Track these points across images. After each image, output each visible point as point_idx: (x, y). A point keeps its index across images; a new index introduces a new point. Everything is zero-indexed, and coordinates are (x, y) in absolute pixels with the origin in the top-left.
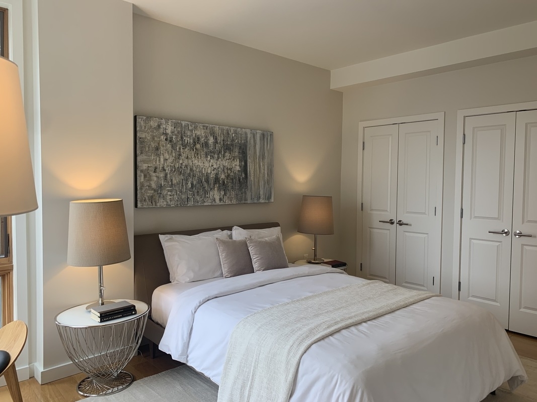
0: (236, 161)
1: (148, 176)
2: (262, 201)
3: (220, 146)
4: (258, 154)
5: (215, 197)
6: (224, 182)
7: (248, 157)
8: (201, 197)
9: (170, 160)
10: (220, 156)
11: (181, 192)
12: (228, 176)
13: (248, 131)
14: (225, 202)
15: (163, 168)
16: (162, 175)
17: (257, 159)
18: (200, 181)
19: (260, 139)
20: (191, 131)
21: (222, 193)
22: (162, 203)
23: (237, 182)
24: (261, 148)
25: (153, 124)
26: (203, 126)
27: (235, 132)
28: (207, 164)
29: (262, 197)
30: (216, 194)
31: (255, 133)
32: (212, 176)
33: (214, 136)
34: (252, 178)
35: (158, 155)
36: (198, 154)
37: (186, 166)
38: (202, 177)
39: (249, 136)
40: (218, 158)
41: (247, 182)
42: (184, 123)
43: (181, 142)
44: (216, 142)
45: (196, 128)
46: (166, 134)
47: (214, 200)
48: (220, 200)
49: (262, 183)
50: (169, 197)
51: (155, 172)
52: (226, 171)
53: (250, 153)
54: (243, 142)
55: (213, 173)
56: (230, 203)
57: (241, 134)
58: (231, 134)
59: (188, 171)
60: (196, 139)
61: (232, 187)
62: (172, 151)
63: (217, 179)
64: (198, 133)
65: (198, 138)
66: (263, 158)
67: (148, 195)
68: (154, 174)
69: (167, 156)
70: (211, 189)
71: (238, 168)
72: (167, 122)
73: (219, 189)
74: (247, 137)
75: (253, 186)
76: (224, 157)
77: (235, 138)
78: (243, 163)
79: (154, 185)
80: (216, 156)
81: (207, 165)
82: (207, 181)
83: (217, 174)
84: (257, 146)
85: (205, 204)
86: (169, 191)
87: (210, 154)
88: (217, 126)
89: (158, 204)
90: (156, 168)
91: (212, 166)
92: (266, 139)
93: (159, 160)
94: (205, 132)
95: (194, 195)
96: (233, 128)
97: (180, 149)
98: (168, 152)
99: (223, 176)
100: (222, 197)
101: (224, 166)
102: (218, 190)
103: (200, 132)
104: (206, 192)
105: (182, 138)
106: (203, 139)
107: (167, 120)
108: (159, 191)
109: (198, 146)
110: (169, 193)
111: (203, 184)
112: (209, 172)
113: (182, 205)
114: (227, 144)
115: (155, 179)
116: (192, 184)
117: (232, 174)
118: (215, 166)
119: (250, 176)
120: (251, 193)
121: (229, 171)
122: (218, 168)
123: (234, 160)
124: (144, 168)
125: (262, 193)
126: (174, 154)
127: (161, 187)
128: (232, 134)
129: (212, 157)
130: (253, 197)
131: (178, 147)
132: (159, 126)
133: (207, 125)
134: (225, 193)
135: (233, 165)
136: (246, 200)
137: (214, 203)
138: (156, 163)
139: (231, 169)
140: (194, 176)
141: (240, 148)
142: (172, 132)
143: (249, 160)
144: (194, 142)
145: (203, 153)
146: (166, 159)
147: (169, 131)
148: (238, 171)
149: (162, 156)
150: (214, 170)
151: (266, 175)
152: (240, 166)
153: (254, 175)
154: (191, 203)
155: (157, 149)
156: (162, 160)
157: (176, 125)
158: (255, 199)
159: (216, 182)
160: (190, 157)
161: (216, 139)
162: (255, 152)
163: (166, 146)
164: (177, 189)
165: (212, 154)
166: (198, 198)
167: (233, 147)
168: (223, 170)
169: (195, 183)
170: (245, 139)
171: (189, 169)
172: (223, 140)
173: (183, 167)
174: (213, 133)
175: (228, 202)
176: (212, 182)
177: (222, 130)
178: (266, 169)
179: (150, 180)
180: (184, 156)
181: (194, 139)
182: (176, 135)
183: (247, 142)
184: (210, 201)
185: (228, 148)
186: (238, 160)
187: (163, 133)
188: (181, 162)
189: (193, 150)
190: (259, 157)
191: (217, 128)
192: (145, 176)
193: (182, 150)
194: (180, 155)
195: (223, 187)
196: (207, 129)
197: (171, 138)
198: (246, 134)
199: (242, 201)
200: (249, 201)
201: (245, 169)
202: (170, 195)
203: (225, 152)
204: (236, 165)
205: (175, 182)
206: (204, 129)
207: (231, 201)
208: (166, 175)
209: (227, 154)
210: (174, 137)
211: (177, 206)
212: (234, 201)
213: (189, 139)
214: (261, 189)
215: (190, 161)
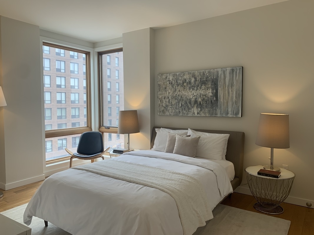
0: (209, 90)
1: (162, 101)
2: (229, 115)
3: (198, 82)
4: (227, 84)
5: (195, 111)
6: (200, 103)
7: (219, 87)
8: (186, 112)
9: (171, 93)
10: (198, 88)
11: (176, 108)
12: (204, 99)
13: (220, 70)
14: (201, 115)
15: (168, 97)
16: (167, 100)
17: (227, 87)
18: (186, 103)
19: (230, 73)
20: (182, 77)
21: (199, 109)
22: (167, 113)
23: (210, 103)
24: (230, 79)
25: (164, 77)
26: (188, 73)
27: (209, 72)
28: (190, 94)
29: (230, 113)
30: (195, 110)
31: (225, 70)
32: (193, 100)
33: (194, 77)
34: (222, 100)
35: (166, 91)
36: (185, 88)
37: (179, 95)
38: (187, 100)
39: (220, 73)
41: (217, 103)
42: (177, 74)
43: (176, 84)
44: (196, 80)
45: (184, 75)
46: (170, 81)
47: (194, 114)
49: (230, 104)
50: (170, 111)
51: (164, 99)
52: (202, 96)
53: (220, 84)
54: (215, 77)
55: (193, 98)
56: (204, 115)
57: (213, 73)
59: (180, 98)
60: (184, 81)
61: (206, 106)
62: (172, 88)
63: (196, 102)
64: (185, 77)
66: (232, 85)
67: (162, 109)
69: (170, 91)
70: (192, 107)
71: (211, 94)
72: (170, 75)
73: (197, 107)
74: (218, 74)
75: (222, 105)
76: (201, 88)
77: (209, 76)
78: (215, 91)
79: (164, 105)
80: (196, 88)
82: (190, 103)
83: (196, 99)
84: (226, 78)
85: (189, 115)
86: (170, 108)
87: (192, 87)
88: (197, 71)
90: (165, 97)
91: (193, 94)
92: (235, 73)
93: (166, 93)
94: (189, 76)
95: (183, 110)
96: (207, 70)
97: (176, 87)
98: (170, 89)
99: (200, 100)
100: (199, 112)
101: (201, 94)
104: (189, 109)
105: (177, 81)
106: (188, 80)
107: (170, 73)
108: (166, 108)
109: (185, 84)
112: (191, 98)
113: (176, 115)
114: (203, 81)
115: (165, 102)
116: (182, 104)
117: (206, 98)
118: (195, 94)
119: (220, 99)
120: (220, 110)
121: (204, 97)
122: (197, 95)
124: (160, 97)
125: (230, 110)
126: (173, 90)
127: (167, 106)
128: (207, 74)
129: (193, 89)
130: (222, 113)
132: (166, 77)
133: (190, 72)
134: (201, 110)
135: (207, 93)
136: (216, 114)
138: (165, 95)
139: (205, 95)
140: (183, 100)
141: (213, 81)
142: (172, 79)
143: (219, 89)
145: (188, 88)
148: (211, 96)
150: (194, 96)
151: (234, 98)
153: (223, 98)
154: (181, 114)
155: (166, 88)
157: (174, 75)
158: (224, 114)
160: (180, 90)
162: (225, 83)
163: (169, 86)
164: (174, 107)
167: (207, 82)
168: (200, 96)
170: (217, 75)
172: (201, 79)
173: (177, 96)
174: (194, 76)
176: (193, 103)
177: (200, 73)
178: (234, 93)
179: (162, 103)
180: (177, 90)
182: (174, 80)
183: (218, 77)
184: (191, 114)
185: (203, 83)
186: (211, 89)
187: (168, 80)
188: (176, 93)
189: (182, 87)
191: (197, 73)
193: (177, 88)
195: (200, 106)
196: (190, 74)
197: (172, 82)
198: (218, 72)
199: (213, 115)
200: (219, 115)
201: (216, 95)
202: (171, 110)
203: (201, 86)
204: (209, 93)
205: (173, 103)
208: (169, 100)
209: (203, 87)
210: (173, 81)
211: (174, 115)
212: (207, 115)
213: (180, 82)
214: (229, 107)
215: (181, 92)
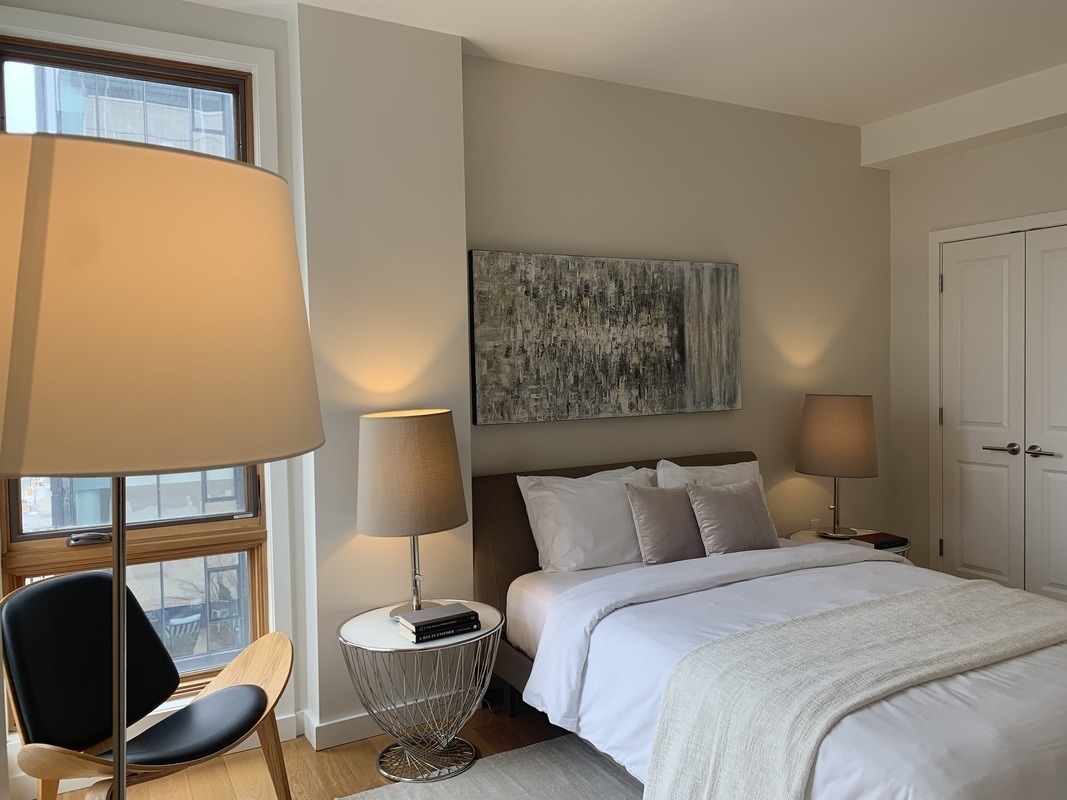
0: (660, 327)
1: (495, 364)
2: (716, 407)
3: (628, 299)
4: (706, 312)
5: (620, 400)
6: (637, 371)
7: (686, 318)
8: (594, 403)
9: (534, 332)
10: (630, 320)
11: (555, 393)
12: (646, 357)
13: (686, 266)
14: (641, 412)
15: (522, 347)
16: (520, 361)
17: (706, 322)
18: (591, 371)
19: (711, 281)
20: (573, 273)
21: (635, 392)
22: (520, 415)
23: (665, 369)
24: (712, 297)
25: (503, 264)
26: (596, 262)
27: (660, 270)
28: (603, 337)
29: (716, 398)
30: (622, 396)
31: (699, 268)
32: (614, 359)
33: (616, 280)
34: (695, 361)
35: (513, 324)
36: (586, 317)
37: (564, 343)
38: (595, 362)
39: (688, 275)
40: (626, 323)
41: (684, 369)
42: (558, 259)
43: (553, 297)
44: (621, 292)
45: (581, 267)
46: (526, 283)
47: (619, 408)
48: (631, 406)
49: (715, 371)
50: (533, 404)
51: (507, 356)
52: (641, 348)
53: (690, 310)
54: (674, 288)
55: (615, 353)
56: (650, 412)
57: (672, 273)
58: (650, 273)
59: (568, 352)
60: (583, 289)
61: (654, 380)
62: (538, 315)
63: (623, 367)
64: (586, 276)
65: (587, 287)
66: (718, 318)
67: (496, 399)
68: (506, 361)
69: (528, 324)
70: (613, 386)
71: (665, 342)
72: (527, 260)
73: (628, 386)
74: (682, 278)
75: (697, 377)
76: (637, 321)
77: (659, 281)
78: (676, 332)
79: (505, 382)
80: (621, 319)
81: (603, 339)
82: (605, 371)
83: (623, 356)
84: (704, 294)
85: (602, 415)
86: (532, 391)
87: (611, 316)
88: (623, 261)
89: (514, 418)
90: (509, 349)
91: (614, 339)
92: (722, 280)
93: (515, 333)
94: (598, 275)
95: (580, 398)
96: (655, 262)
97: (552, 309)
98: (531, 317)
99: (635, 360)
100: (633, 400)
101: (637, 339)
102: (626, 386)
103: (590, 275)
104: (603, 392)
105: (556, 287)
106: (595, 288)
107: (528, 254)
108: (516, 393)
109: (586, 302)
110: (534, 396)
111: (596, 376)
112: (608, 352)
113: (559, 417)
114: (643, 295)
115: (508, 369)
116: (576, 377)
117: (653, 354)
118: (619, 341)
119: (691, 357)
120: (692, 392)
121: (648, 349)
122: (626, 344)
123: (656, 325)
124: (488, 349)
125: (715, 390)
126: (541, 321)
127: (518, 384)
128: (653, 273)
129: (614, 322)
130: (697, 400)
131: (548, 307)
132: (513, 268)
133: (603, 259)
134: (640, 393)
135: (656, 336)
136: (683, 406)
137: (618, 414)
138: (509, 338)
139: (650, 345)
140: (579, 361)
141: (669, 300)
142: (538, 278)
143: (688, 325)
144: (579, 295)
145: (595, 315)
146: (527, 330)
147: (531, 277)
148: (666, 347)
149: (519, 326)
150: (617, 348)
151: (725, 354)
152: (670, 338)
153: (699, 354)
154: (574, 414)
155: (511, 312)
156: (520, 332)
157: (544, 264)
158: (702, 403)
159: (621, 370)
160: (570, 324)
161: (621, 286)
162: (700, 308)
163: (527, 305)
164: (548, 387)
165: (614, 317)
166: (588, 404)
167: (655, 299)
168: (636, 348)
169: (580, 375)
170: (679, 281)
171: (569, 347)
172: (636, 288)
173: (559, 344)
174: (614, 275)
175: (646, 411)
176: (613, 371)
177: (633, 267)
178: (724, 341)
179: (498, 371)
180: (560, 322)
181: (578, 290)
182: (544, 283)
183: (683, 287)
184: (611, 409)
185: (644, 302)
186: (665, 325)
187: (521, 281)
188: (554, 335)
189: (577, 311)
190: (709, 318)
191: (622, 266)
192: (490, 365)
193: (556, 312)
194: (552, 321)
195: (636, 379)
196: (603, 267)
197: (536, 289)
198: (681, 272)
199: (674, 407)
200: (689, 408)
201: (679, 344)
202: (536, 400)
203: (638, 311)
204: (662, 337)
205: (543, 373)
206: (597, 268)
207: (652, 408)
208: (527, 361)
209: (644, 315)
210: (541, 287)
211: (548, 421)
212: (659, 410)
213: (568, 290)
214: (713, 381)
215: (571, 332)
